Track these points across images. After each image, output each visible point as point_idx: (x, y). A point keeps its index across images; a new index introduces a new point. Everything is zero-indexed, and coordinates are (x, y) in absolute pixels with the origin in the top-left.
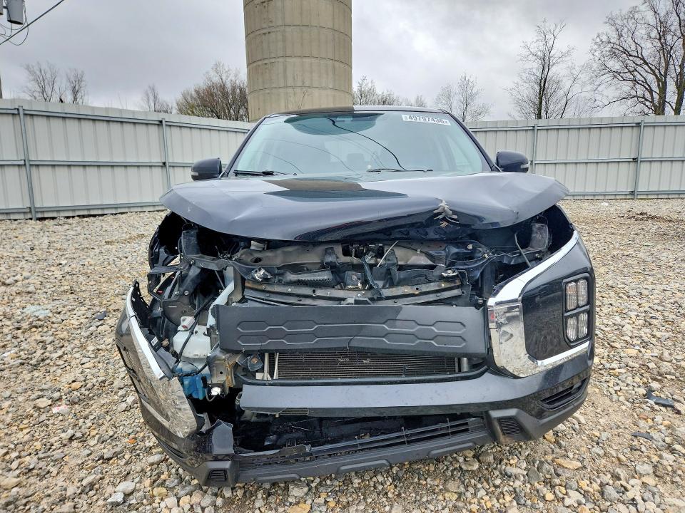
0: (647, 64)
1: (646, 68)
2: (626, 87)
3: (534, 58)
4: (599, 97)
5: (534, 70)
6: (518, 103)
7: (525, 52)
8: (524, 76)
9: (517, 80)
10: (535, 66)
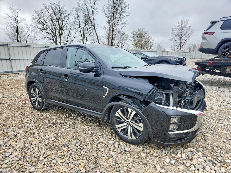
0: (49, 28)
1: (49, 29)
2: (45, 34)
3: (11, 19)
4: (37, 36)
5: (12, 23)
6: (8, 34)
7: (6, 16)
8: (9, 25)
9: (6, 26)
10: (13, 22)
